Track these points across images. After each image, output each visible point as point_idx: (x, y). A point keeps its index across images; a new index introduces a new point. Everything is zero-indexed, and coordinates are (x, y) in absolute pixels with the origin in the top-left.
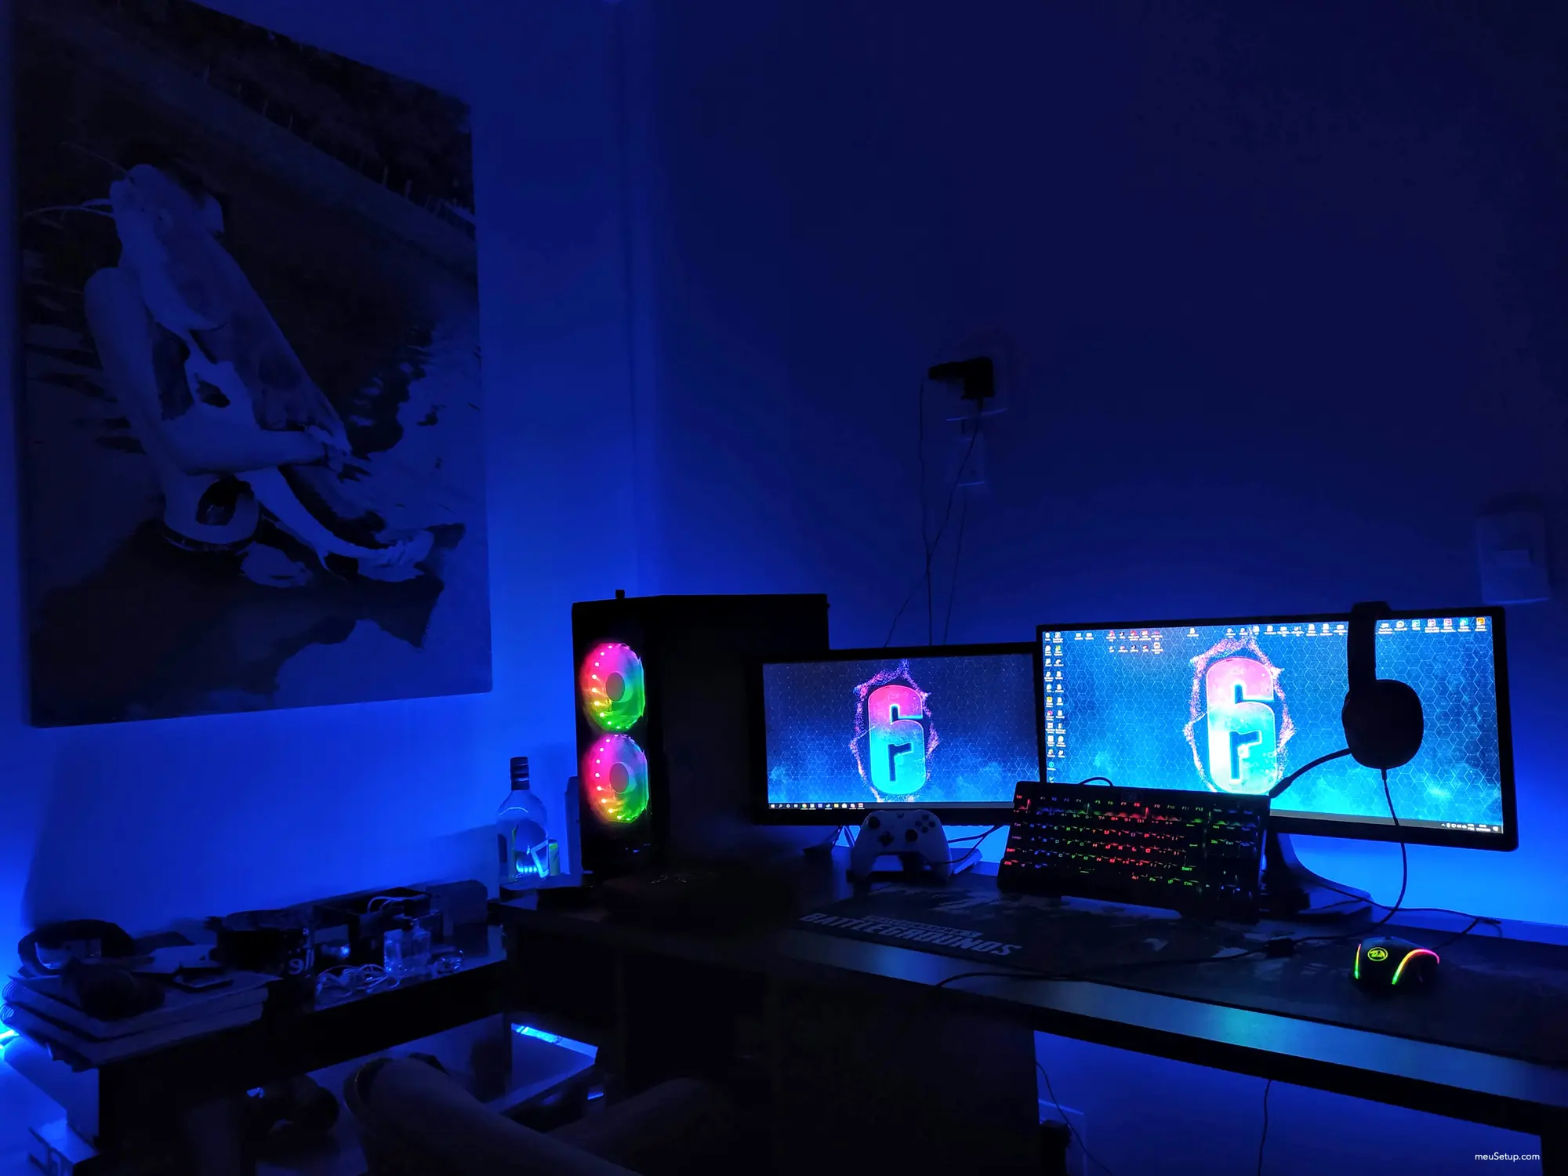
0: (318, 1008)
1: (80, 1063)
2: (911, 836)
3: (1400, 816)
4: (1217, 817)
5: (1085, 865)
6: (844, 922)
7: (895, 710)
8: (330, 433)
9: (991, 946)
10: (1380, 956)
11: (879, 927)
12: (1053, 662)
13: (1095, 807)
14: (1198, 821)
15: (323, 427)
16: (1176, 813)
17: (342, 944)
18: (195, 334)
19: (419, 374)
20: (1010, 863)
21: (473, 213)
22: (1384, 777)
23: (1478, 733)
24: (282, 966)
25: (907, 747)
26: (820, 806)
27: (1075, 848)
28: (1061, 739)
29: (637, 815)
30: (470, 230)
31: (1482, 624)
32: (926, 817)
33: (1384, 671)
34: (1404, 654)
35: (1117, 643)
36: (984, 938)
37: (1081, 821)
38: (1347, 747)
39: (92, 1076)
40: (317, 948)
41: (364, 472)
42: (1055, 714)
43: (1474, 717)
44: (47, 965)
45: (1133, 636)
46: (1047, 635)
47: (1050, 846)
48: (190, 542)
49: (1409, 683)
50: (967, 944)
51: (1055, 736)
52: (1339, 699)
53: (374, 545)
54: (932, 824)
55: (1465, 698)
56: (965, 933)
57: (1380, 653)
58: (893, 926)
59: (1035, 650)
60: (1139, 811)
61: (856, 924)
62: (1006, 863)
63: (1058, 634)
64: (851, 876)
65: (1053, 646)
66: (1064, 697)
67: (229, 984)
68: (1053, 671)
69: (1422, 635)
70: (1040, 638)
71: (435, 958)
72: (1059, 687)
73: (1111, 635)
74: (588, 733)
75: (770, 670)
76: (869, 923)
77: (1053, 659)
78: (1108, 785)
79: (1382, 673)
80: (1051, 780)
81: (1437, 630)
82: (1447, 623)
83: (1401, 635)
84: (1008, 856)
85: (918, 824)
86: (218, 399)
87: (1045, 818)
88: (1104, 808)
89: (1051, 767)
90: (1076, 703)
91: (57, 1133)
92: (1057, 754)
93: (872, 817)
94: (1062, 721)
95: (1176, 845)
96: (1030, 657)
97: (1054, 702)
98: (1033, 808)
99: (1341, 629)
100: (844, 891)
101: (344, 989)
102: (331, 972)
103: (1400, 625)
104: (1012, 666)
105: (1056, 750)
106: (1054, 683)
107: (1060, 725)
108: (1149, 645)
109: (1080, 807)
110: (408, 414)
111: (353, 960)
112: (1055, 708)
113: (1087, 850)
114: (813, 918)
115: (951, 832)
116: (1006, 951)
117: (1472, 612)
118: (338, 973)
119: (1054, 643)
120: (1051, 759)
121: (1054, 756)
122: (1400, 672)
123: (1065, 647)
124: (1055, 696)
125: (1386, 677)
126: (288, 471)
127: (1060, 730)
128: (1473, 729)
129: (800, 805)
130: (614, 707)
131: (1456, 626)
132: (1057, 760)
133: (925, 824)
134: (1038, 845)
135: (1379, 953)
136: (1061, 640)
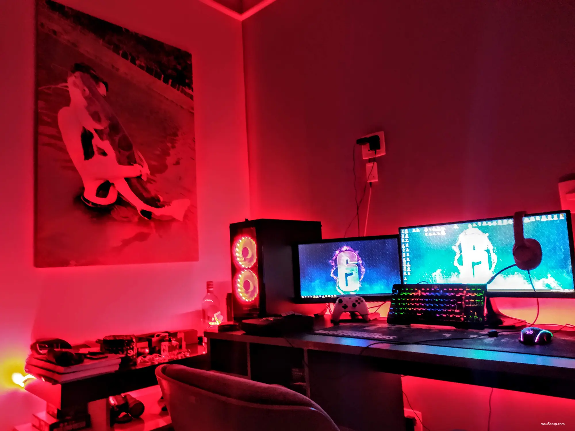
0: (138, 367)
1: (54, 382)
2: (354, 305)
3: (536, 288)
4: (468, 292)
5: (419, 312)
6: (331, 332)
7: (347, 261)
8: (142, 166)
9: (386, 337)
10: (530, 332)
11: (344, 333)
12: (405, 241)
13: (422, 291)
14: (461, 294)
15: (139, 164)
16: (453, 291)
17: (146, 348)
18: (96, 131)
19: (173, 147)
20: (391, 313)
21: (193, 91)
22: (529, 273)
23: (563, 256)
24: (125, 353)
25: (352, 274)
26: (320, 296)
27: (415, 306)
28: (409, 268)
29: (253, 299)
30: (191, 97)
31: (562, 216)
32: (359, 299)
33: (527, 236)
34: (534, 229)
35: (429, 232)
36: (383, 335)
37: (417, 297)
38: (515, 263)
39: (59, 387)
40: (138, 349)
41: (154, 181)
42: (406, 259)
43: (561, 250)
44: (41, 352)
45: (434, 229)
46: (402, 231)
47: (406, 306)
48: (93, 204)
49: (536, 239)
50: (377, 337)
51: (406, 267)
52: (511, 247)
53: (157, 207)
54: (362, 301)
55: (557, 244)
56: (376, 334)
57: (525, 230)
58: (350, 333)
59: (398, 237)
60: (438, 292)
61: (335, 333)
62: (390, 313)
63: (406, 230)
64: (332, 321)
65: (405, 235)
66: (409, 253)
67: (107, 357)
68: (405, 243)
69: (540, 222)
70: (400, 232)
71: (180, 353)
72: (407, 249)
73: (426, 229)
74: (235, 270)
75: (300, 247)
76: (340, 332)
77: (405, 239)
78: (427, 283)
79: (526, 236)
80: (405, 283)
81: (546, 220)
82: (550, 216)
83: (533, 222)
84: (390, 311)
85: (357, 301)
86: (104, 154)
87: (404, 296)
88: (425, 291)
89: (405, 279)
90: (413, 255)
91: (43, 415)
92: (407, 274)
93: (339, 300)
94: (409, 262)
95: (453, 303)
96: (396, 240)
97: (406, 255)
98: (399, 293)
99: (511, 221)
100: (329, 325)
101: (147, 362)
102: (143, 357)
103: (532, 219)
104: (390, 244)
105: (407, 272)
106: (406, 248)
107: (408, 263)
108: (440, 232)
109: (416, 291)
110: (170, 160)
111: (151, 353)
112: (406, 257)
113: (420, 306)
114: (320, 332)
115: (368, 305)
116: (391, 338)
117: (559, 212)
118: (145, 357)
119: (405, 234)
120: (405, 276)
121: (406, 275)
122: (533, 236)
123: (409, 234)
124: (406, 253)
125: (528, 237)
126: (128, 180)
127: (409, 265)
128: (561, 255)
129: (313, 296)
130: (245, 260)
131: (553, 218)
132: (407, 276)
133: (359, 301)
134: (402, 306)
135: (530, 331)
136: (408, 232)
